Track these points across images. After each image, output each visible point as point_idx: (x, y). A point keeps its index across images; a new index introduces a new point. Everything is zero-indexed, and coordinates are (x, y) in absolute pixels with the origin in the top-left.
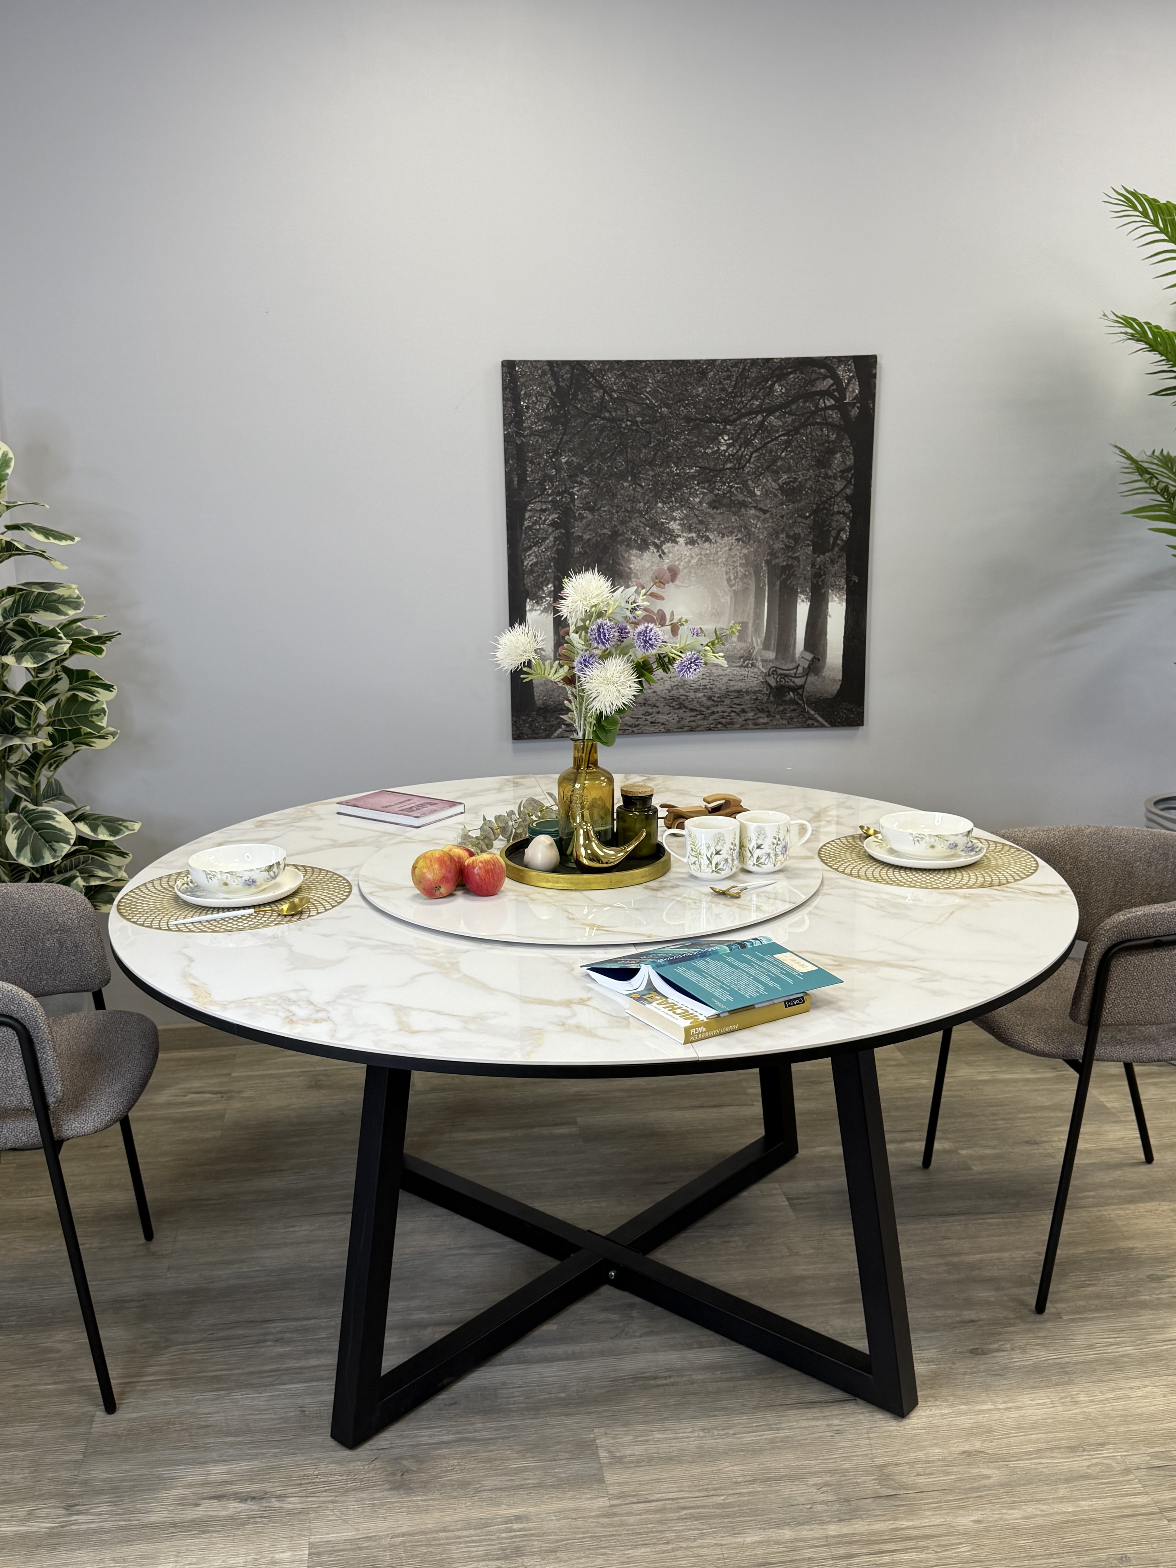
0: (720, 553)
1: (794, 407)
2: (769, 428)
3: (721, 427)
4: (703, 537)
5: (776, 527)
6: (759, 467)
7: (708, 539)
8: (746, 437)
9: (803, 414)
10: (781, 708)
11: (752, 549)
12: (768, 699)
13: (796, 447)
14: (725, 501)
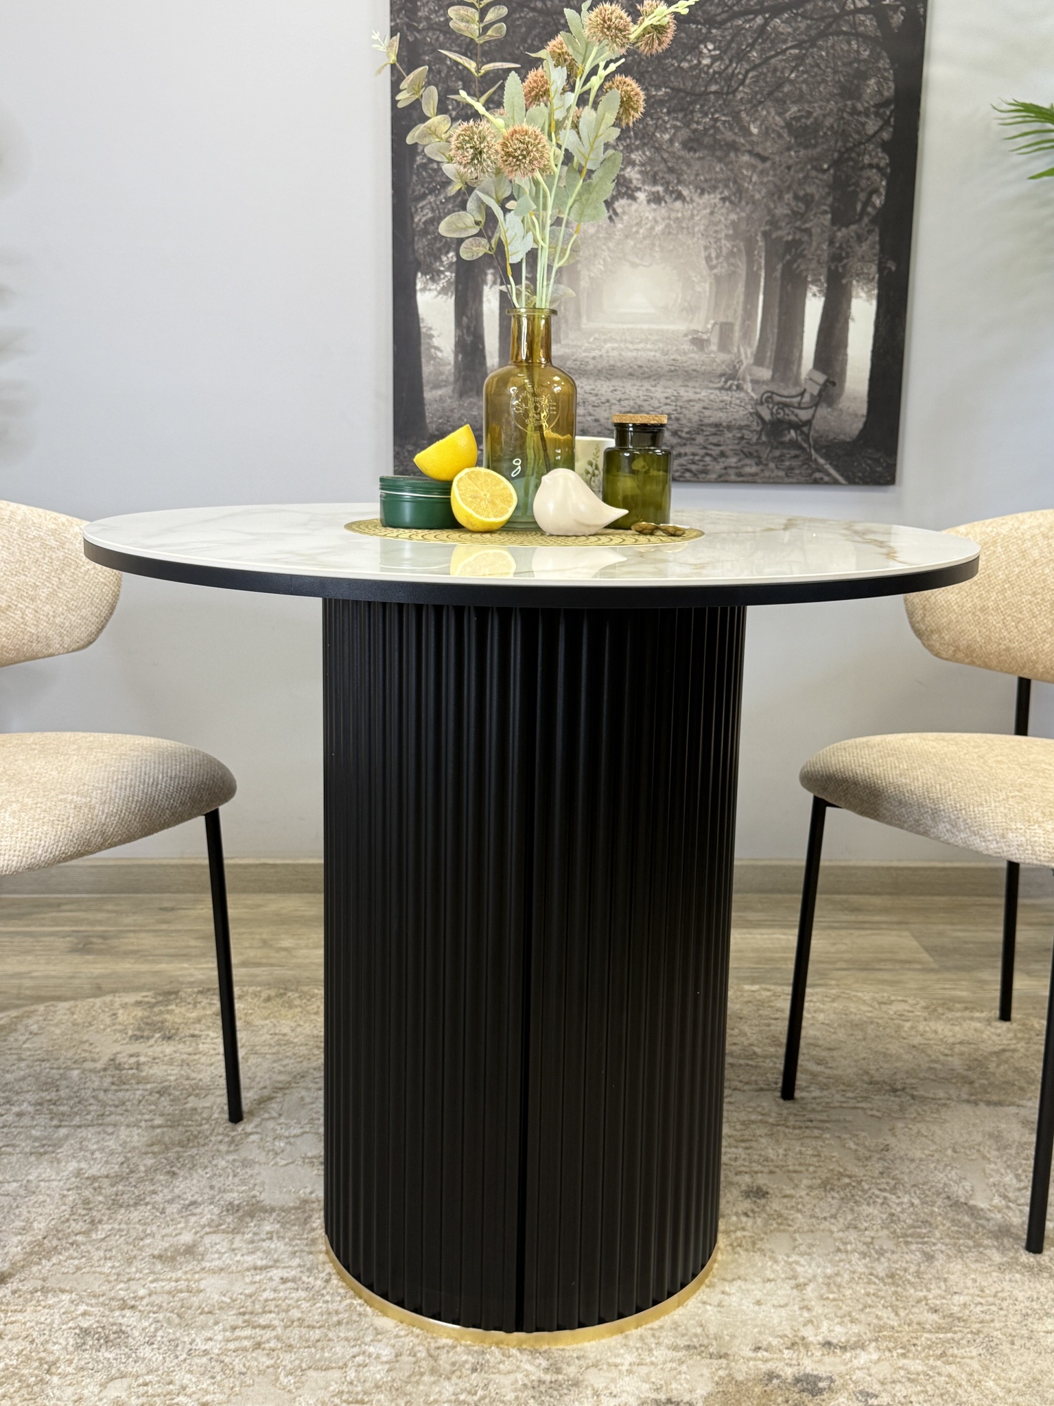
0: (697, 218)
1: (809, 7)
2: (773, 35)
3: (704, 31)
4: (672, 192)
5: (778, 182)
6: (756, 93)
7: (680, 196)
8: (739, 48)
9: (822, 19)
10: (777, 453)
11: (743, 214)
12: (759, 438)
13: (812, 66)
14: (706, 140)
